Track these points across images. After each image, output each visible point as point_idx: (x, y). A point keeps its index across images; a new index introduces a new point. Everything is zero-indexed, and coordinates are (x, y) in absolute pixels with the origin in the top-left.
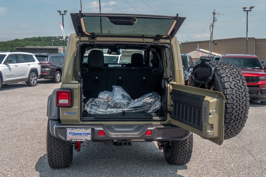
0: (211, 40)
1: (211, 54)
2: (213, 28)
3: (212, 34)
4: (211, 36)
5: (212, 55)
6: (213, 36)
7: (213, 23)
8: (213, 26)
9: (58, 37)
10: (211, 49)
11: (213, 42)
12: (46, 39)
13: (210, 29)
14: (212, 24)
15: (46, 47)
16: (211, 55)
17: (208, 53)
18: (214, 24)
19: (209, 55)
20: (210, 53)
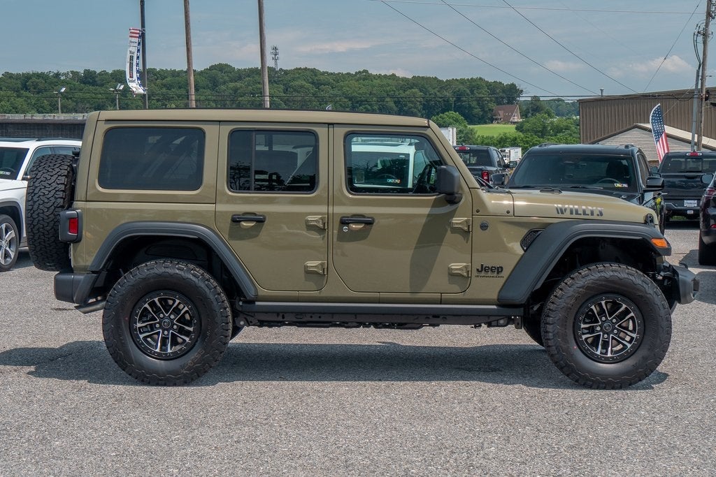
0: (699, 87)
1: (698, 144)
2: (705, 43)
3: (702, 65)
4: (698, 72)
5: (703, 150)
6: (707, 73)
7: (707, 25)
8: (705, 35)
9: (66, 74)
10: (699, 127)
11: (707, 99)
12: (19, 82)
13: (696, 46)
14: (703, 26)
15: (41, 118)
16: (699, 149)
17: (689, 142)
18: (711, 28)
19: (692, 147)
20: (696, 140)
